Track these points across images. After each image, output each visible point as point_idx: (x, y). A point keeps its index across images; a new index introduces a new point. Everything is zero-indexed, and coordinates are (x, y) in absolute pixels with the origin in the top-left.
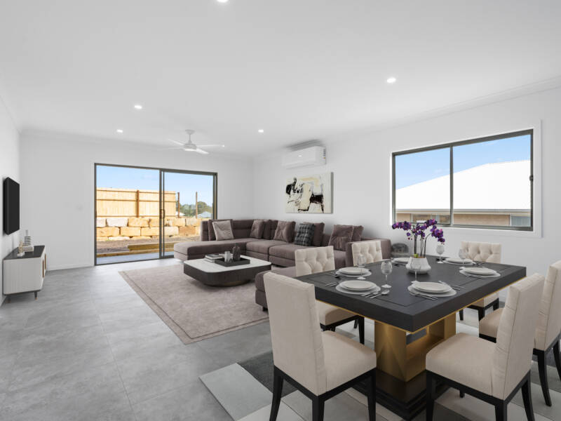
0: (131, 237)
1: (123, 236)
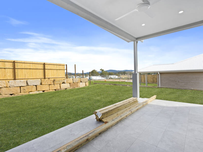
0: (43, 91)
1: (39, 91)
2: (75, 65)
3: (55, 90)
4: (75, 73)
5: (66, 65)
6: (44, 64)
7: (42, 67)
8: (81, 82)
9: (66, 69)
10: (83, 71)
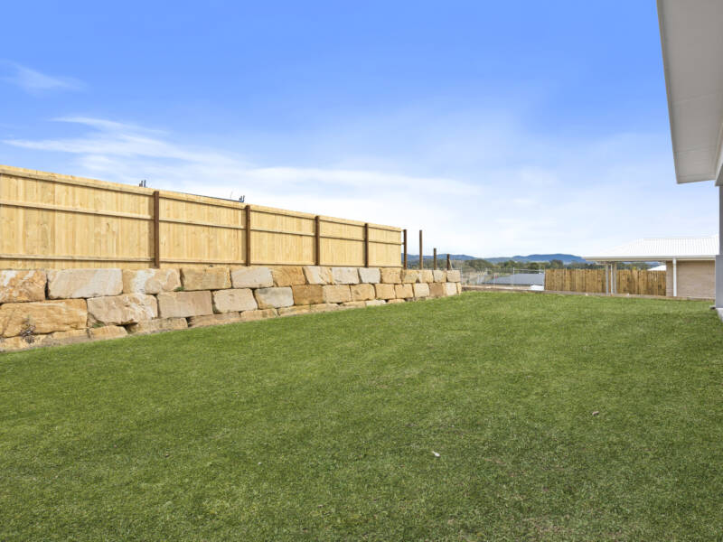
0: (387, 301)
1: (379, 299)
2: (421, 232)
3: (405, 299)
4: (418, 254)
5: (405, 231)
6: (366, 227)
7: (359, 234)
8: (447, 281)
9: (405, 243)
10: (435, 250)
